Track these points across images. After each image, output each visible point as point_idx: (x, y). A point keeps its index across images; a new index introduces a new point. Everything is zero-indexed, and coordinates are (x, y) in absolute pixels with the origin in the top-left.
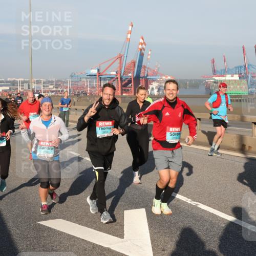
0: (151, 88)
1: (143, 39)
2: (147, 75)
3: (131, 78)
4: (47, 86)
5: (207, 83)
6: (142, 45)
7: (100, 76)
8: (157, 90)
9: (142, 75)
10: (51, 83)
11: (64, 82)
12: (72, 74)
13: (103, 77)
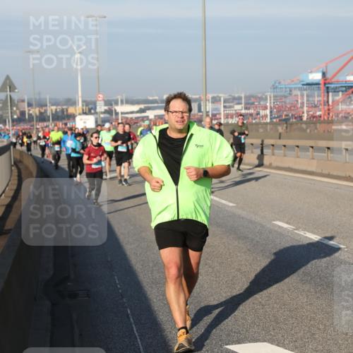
4: (230, 107)
7: (327, 85)
10: (237, 100)
11: (261, 99)
12: (275, 83)
13: (332, 86)
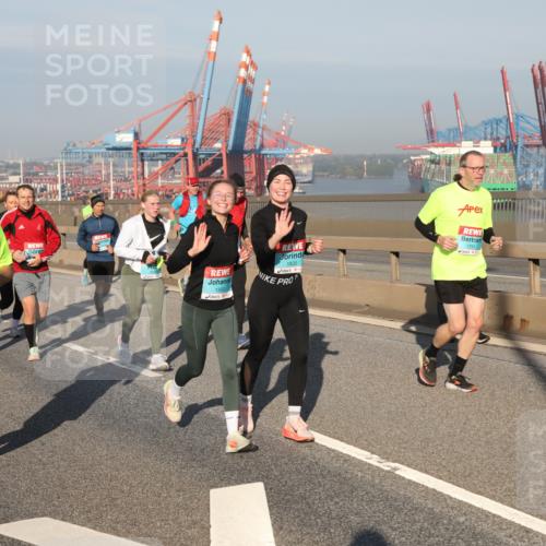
1: (248, 53)
2: (262, 146)
3: (221, 155)
4: (2, 178)
5: (413, 162)
6: (247, 68)
7: (140, 151)
9: (247, 146)
10: (13, 169)
11: (47, 168)
12: (68, 145)
13: (148, 152)
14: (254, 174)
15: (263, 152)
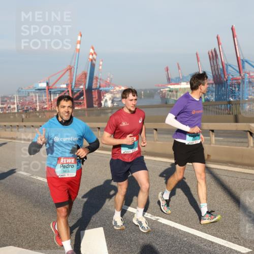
0: (104, 100)
1: (93, 49)
2: (100, 87)
3: (83, 91)
5: (162, 92)
6: (92, 55)
7: (49, 90)
8: (111, 101)
9: (94, 87)
11: (11, 98)
12: (19, 88)
13: (53, 90)
14: (97, 98)
15: (100, 89)
